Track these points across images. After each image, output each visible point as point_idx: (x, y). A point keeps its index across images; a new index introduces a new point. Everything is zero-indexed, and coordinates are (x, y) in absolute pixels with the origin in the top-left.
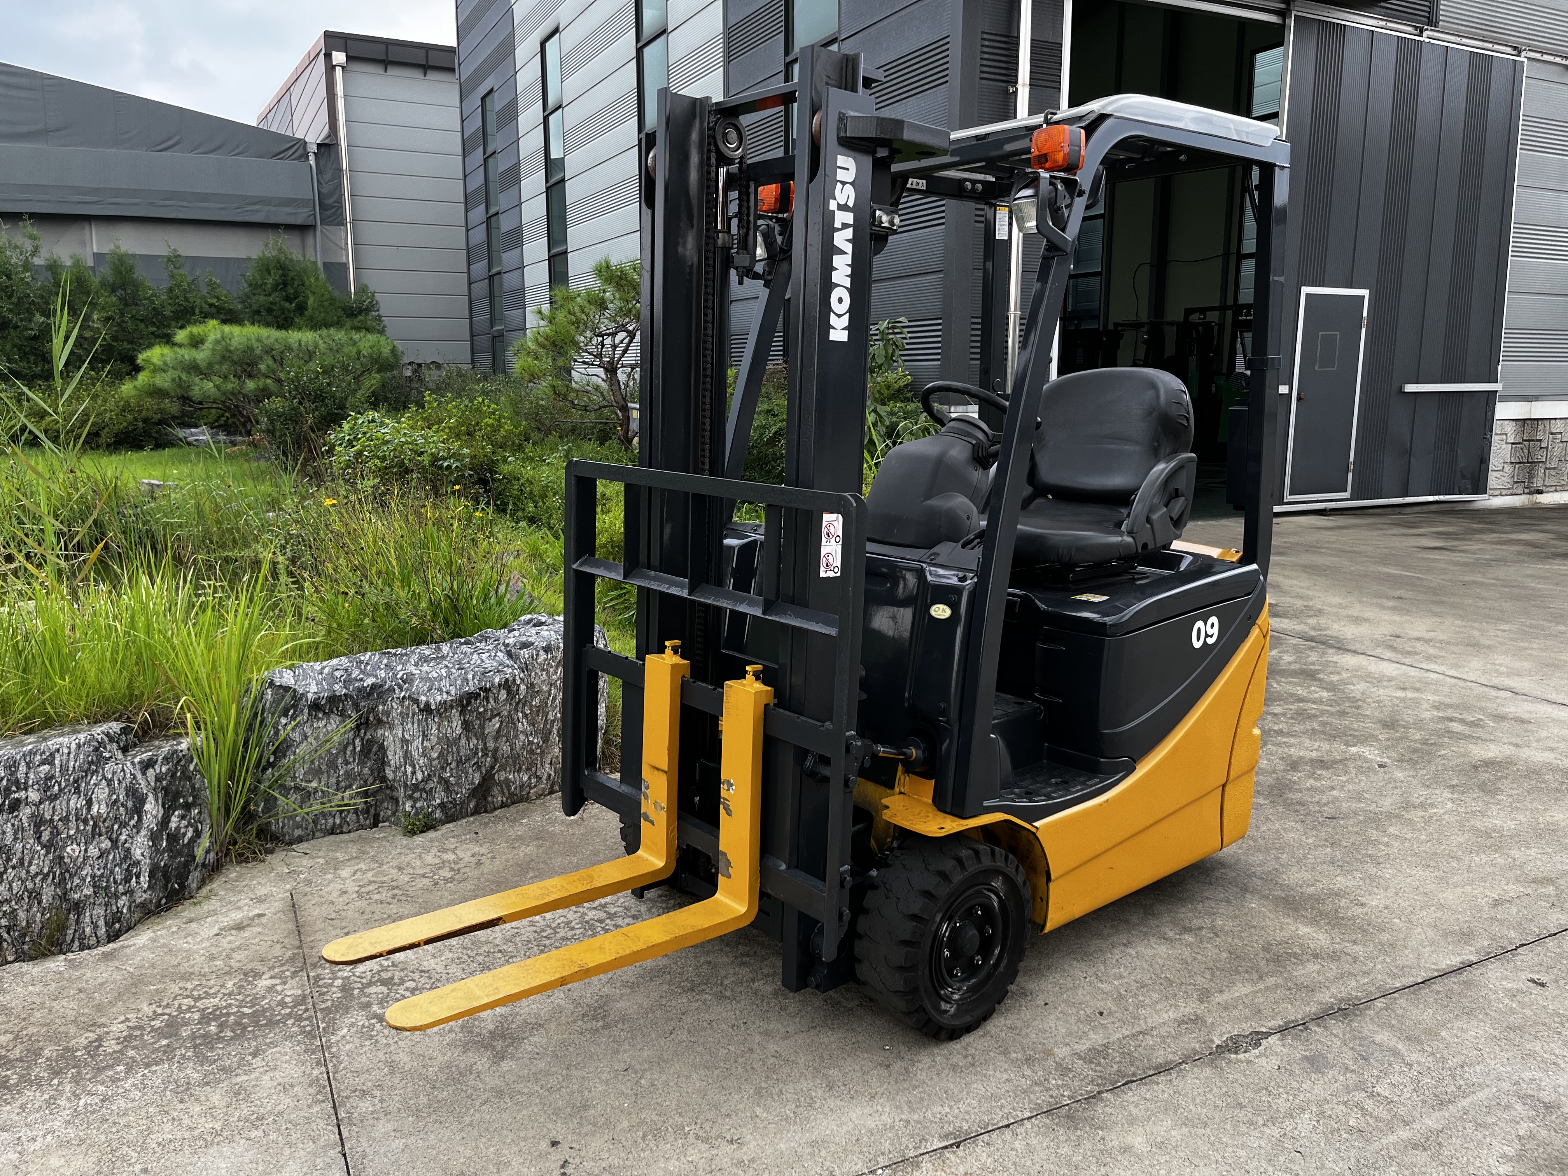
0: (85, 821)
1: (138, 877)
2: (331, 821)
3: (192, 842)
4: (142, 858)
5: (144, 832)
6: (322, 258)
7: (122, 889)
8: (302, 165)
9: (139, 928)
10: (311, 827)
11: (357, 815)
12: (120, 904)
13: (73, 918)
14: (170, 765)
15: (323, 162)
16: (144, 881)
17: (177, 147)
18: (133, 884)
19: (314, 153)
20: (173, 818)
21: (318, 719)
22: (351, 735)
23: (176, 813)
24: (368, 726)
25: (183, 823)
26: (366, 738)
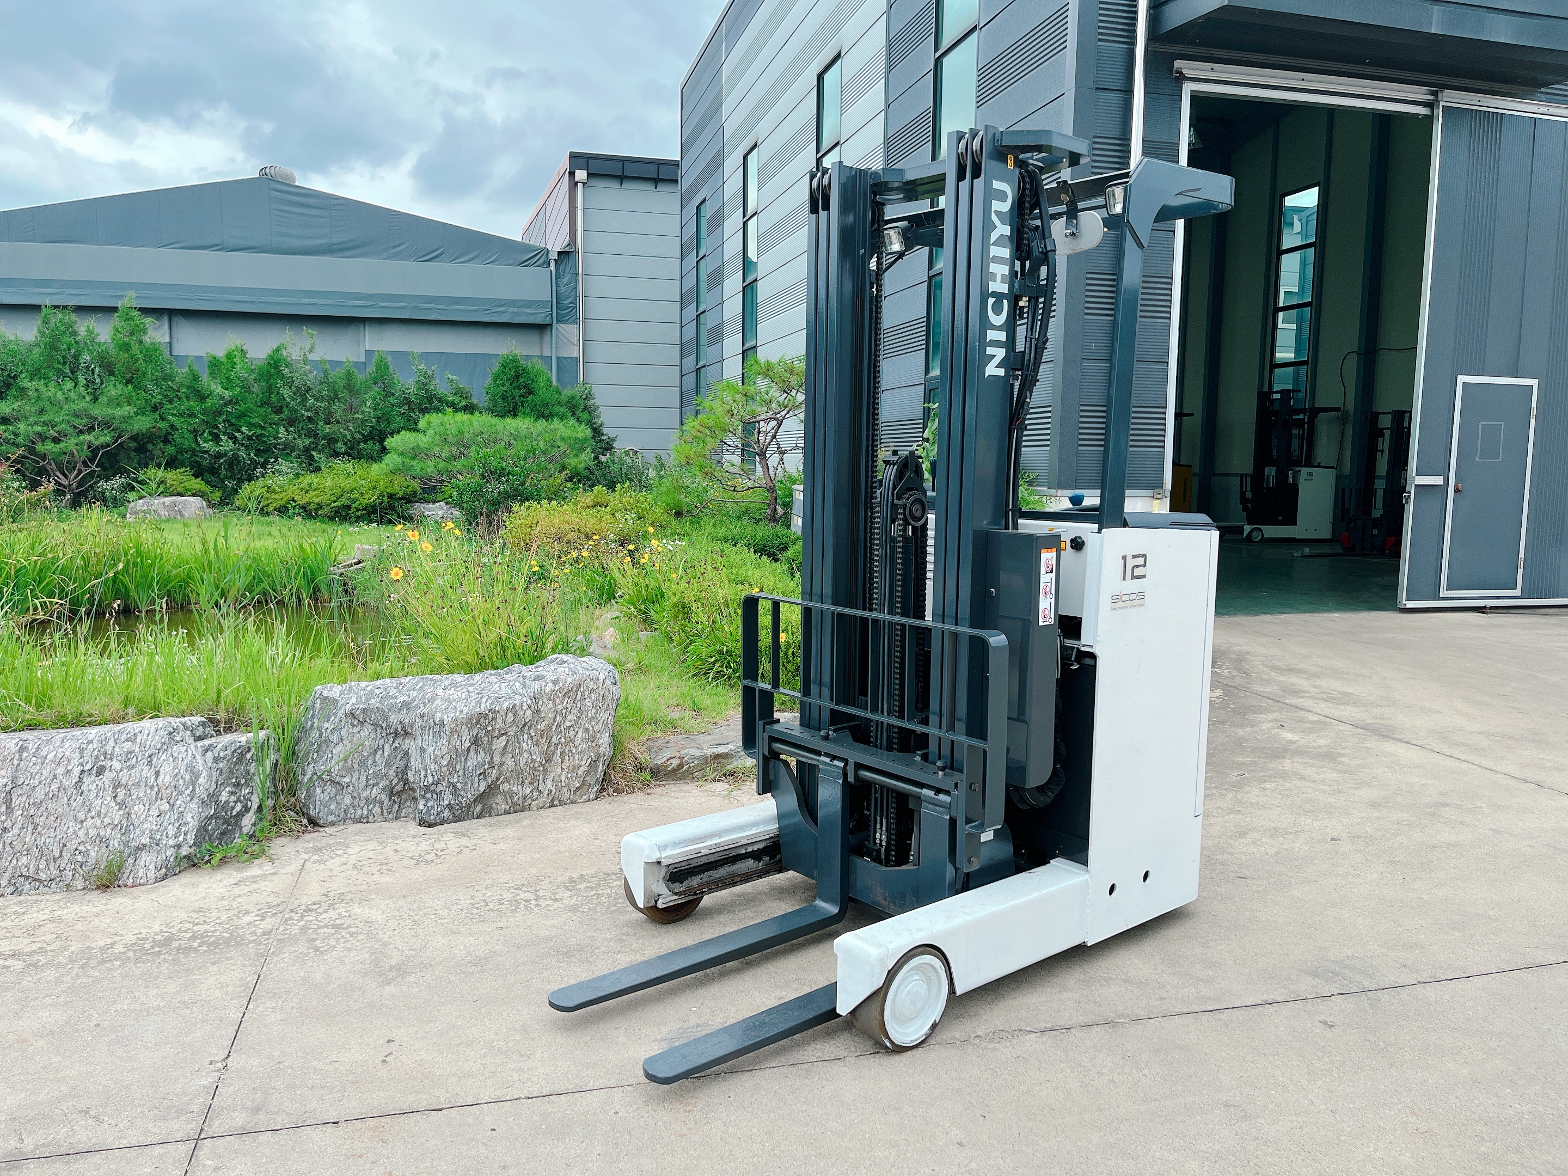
0: (152, 787)
1: (184, 835)
2: (359, 812)
3: (240, 815)
4: (192, 820)
5: (195, 800)
6: (556, 354)
7: (171, 842)
8: (544, 271)
9: (182, 875)
10: (342, 814)
11: (382, 808)
12: (169, 853)
13: (131, 860)
14: (228, 752)
15: (561, 269)
16: (191, 839)
17: (440, 258)
18: (181, 838)
19: (555, 260)
20: (223, 793)
21: (353, 726)
22: (382, 742)
23: (227, 789)
24: (396, 736)
25: (233, 798)
26: (394, 745)
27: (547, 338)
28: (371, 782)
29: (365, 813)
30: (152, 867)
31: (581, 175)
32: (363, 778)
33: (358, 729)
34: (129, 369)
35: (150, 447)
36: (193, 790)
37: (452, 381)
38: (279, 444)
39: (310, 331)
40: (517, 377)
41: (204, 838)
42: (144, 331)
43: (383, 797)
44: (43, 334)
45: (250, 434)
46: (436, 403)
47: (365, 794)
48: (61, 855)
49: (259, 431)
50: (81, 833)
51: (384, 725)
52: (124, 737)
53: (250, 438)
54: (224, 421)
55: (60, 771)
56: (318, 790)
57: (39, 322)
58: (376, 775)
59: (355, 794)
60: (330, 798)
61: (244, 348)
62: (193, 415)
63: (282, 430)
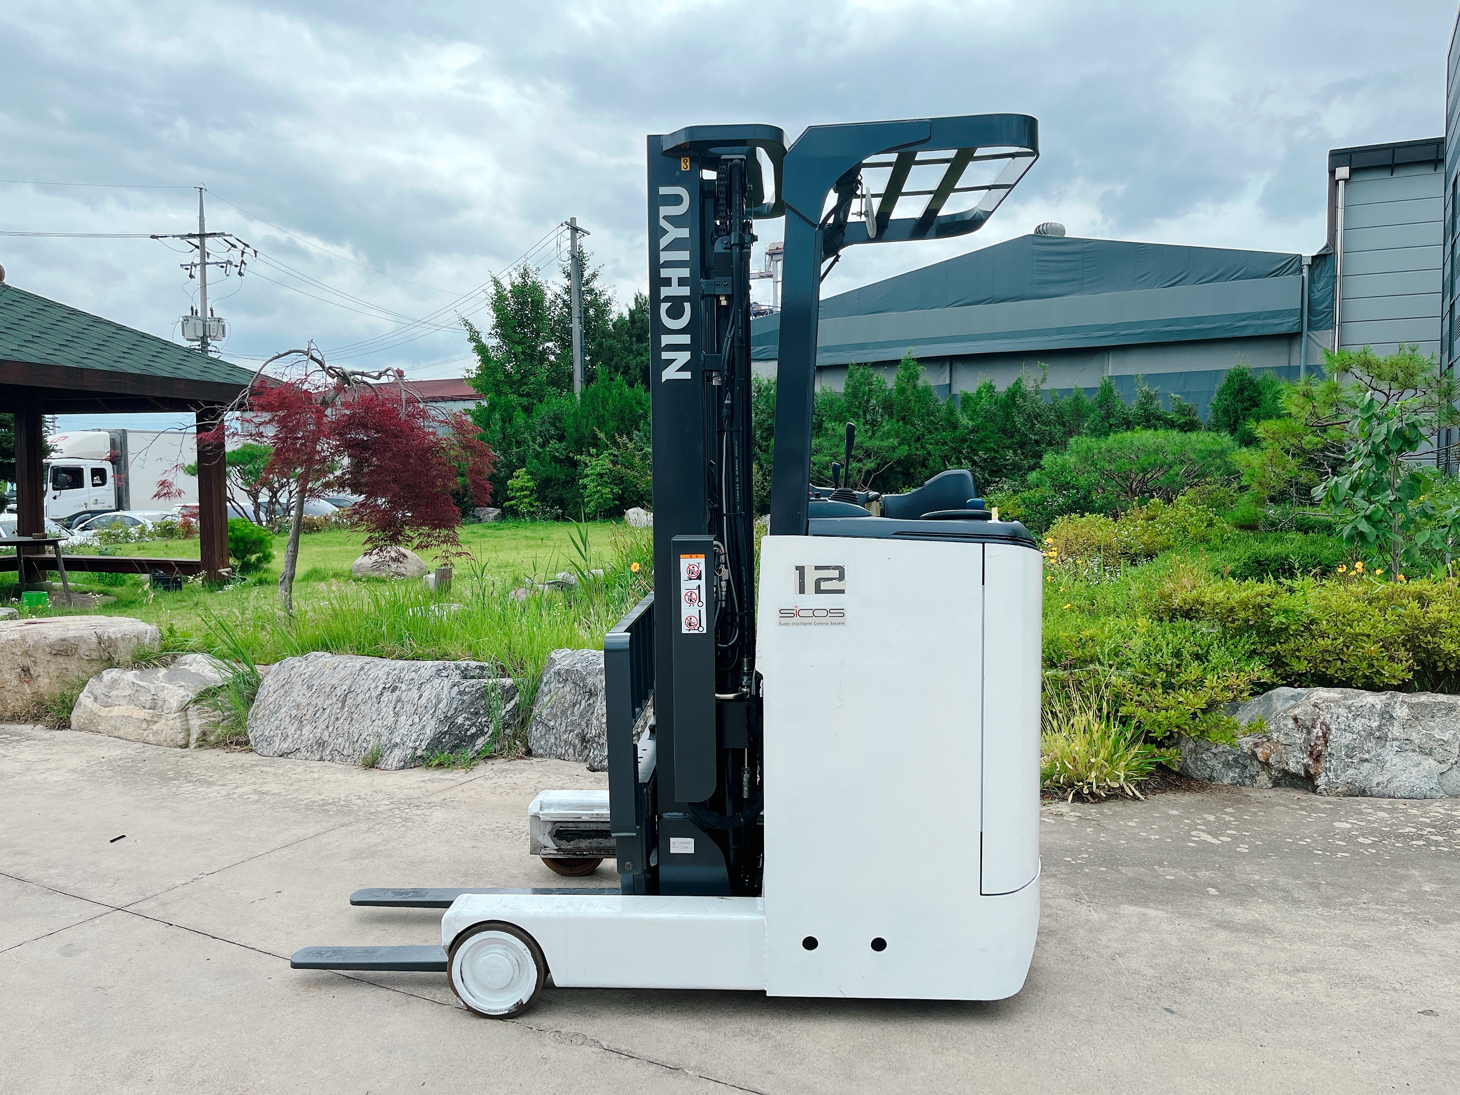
0: (415, 705)
1: (421, 741)
2: (560, 750)
3: (474, 737)
4: (429, 732)
5: (435, 719)
6: (1305, 362)
7: (411, 745)
8: (1297, 279)
9: (414, 769)
10: (548, 750)
11: (574, 751)
12: (408, 752)
13: (388, 752)
14: (474, 689)
15: (1317, 273)
16: (424, 745)
17: (1184, 281)
18: (417, 744)
19: (1309, 265)
20: (460, 717)
21: (559, 682)
22: (580, 698)
23: (463, 715)
24: (591, 694)
25: (467, 723)
26: (589, 702)
27: (1295, 349)
28: (569, 728)
29: (563, 752)
30: (397, 759)
31: (1343, 172)
32: (564, 724)
33: (562, 685)
34: (903, 409)
35: (912, 471)
36: (435, 712)
37: (1175, 399)
38: (1007, 465)
39: (1043, 364)
40: (1241, 390)
41: (437, 747)
42: (917, 377)
43: (577, 741)
44: (848, 385)
45: (986, 457)
46: (1153, 421)
47: (565, 737)
48: (357, 741)
49: (993, 454)
50: (370, 729)
51: (581, 684)
52: (413, 668)
53: (985, 460)
54: (967, 448)
55: (373, 686)
56: (534, 729)
57: (847, 377)
58: (572, 723)
59: (557, 736)
60: (541, 736)
61: (993, 384)
62: (945, 443)
63: (1010, 453)
